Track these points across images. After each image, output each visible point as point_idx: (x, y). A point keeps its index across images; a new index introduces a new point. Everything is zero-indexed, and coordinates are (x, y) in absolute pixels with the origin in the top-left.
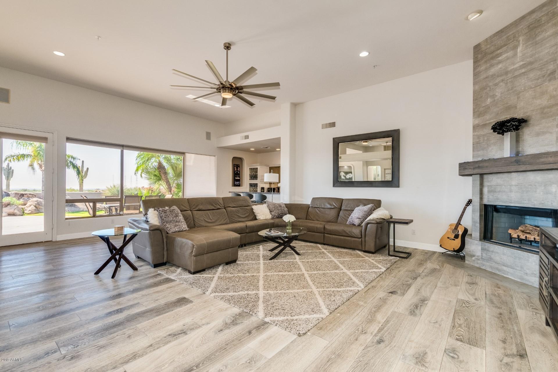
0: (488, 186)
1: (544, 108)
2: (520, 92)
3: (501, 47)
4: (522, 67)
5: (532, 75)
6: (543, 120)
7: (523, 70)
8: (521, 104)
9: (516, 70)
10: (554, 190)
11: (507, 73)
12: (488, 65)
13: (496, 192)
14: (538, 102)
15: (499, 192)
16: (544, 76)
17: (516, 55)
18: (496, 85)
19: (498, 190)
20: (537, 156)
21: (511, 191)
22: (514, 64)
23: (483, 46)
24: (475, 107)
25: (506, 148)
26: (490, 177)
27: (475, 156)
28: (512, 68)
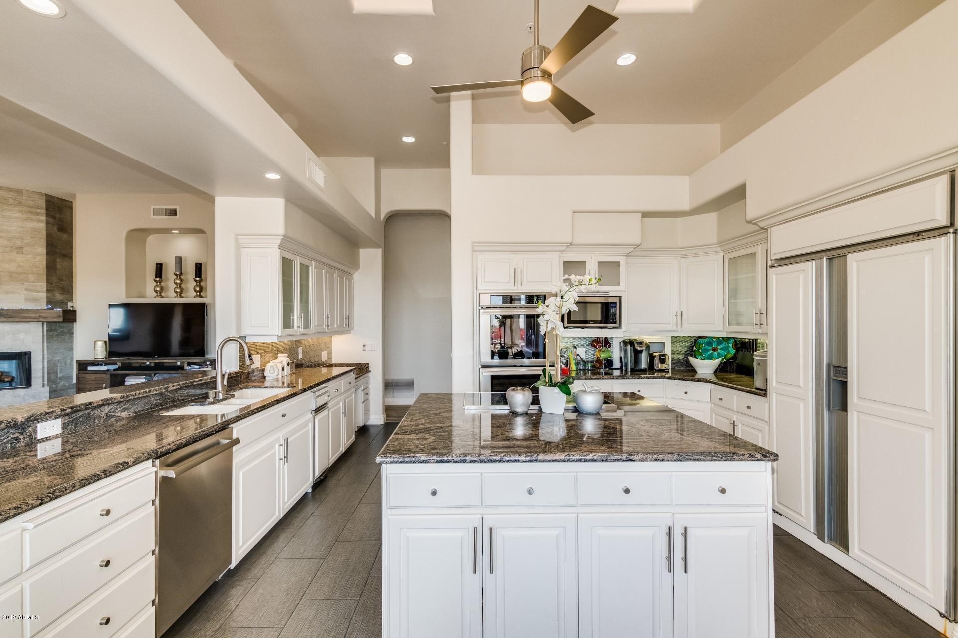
20: (21, 311)
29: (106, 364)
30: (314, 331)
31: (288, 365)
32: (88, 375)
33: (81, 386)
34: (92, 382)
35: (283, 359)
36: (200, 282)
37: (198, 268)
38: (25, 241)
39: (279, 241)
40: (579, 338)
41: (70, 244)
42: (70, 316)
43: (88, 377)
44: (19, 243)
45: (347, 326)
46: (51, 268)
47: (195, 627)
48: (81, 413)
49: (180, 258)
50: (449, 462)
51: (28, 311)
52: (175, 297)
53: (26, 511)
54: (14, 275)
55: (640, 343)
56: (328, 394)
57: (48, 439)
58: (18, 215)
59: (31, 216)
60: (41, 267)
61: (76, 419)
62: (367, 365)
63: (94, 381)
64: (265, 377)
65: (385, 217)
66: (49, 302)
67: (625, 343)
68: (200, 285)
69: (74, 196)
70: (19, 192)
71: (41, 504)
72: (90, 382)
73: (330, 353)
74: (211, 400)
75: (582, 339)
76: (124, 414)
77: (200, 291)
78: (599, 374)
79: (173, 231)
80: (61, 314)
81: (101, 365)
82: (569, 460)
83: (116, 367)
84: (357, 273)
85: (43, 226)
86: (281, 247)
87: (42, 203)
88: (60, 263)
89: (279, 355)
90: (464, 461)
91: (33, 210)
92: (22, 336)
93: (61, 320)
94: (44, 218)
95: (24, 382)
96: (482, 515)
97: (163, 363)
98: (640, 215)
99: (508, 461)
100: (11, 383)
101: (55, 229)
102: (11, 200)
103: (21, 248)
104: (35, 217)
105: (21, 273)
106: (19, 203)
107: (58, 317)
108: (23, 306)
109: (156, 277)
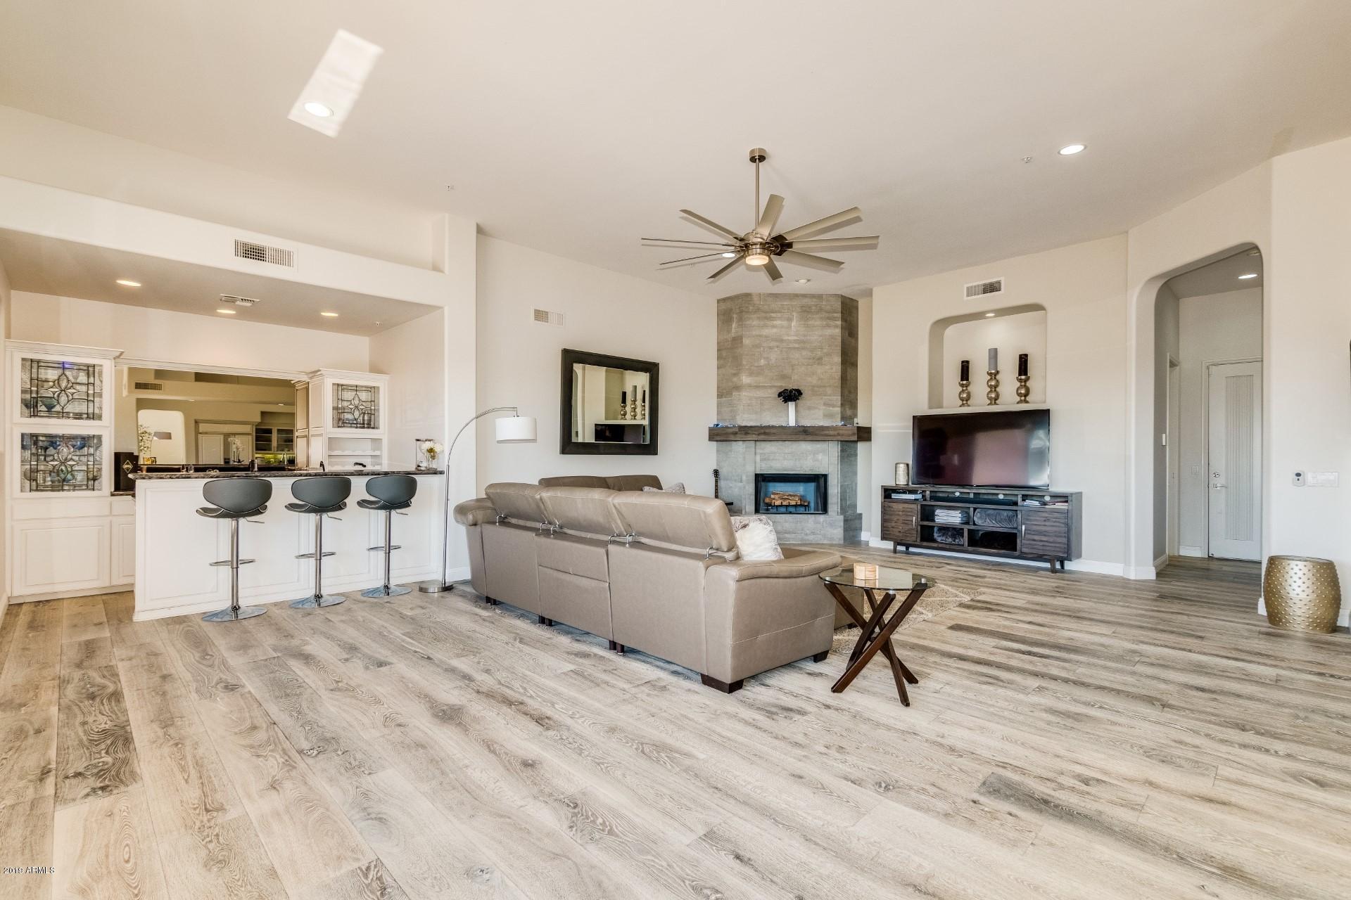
0: (761, 454)
1: (814, 386)
2: (795, 365)
3: (776, 312)
4: (796, 341)
5: (804, 353)
6: (814, 397)
7: (797, 346)
8: (795, 377)
9: (791, 341)
10: (820, 458)
11: (782, 341)
12: (762, 323)
13: (769, 460)
14: (810, 379)
15: (773, 460)
16: (814, 358)
17: (790, 327)
18: (771, 348)
19: (771, 458)
20: (822, 428)
21: (785, 459)
22: (788, 335)
23: (755, 299)
24: (744, 363)
25: (790, 416)
26: (763, 444)
27: (745, 419)
28: (786, 338)
29: (911, 492)
32: (895, 504)
33: (887, 517)
34: (901, 513)
36: (1026, 381)
37: (1024, 364)
38: (825, 351)
41: (855, 349)
42: (865, 434)
43: (895, 506)
44: (819, 353)
46: (844, 379)
49: (996, 350)
51: (827, 427)
52: (988, 405)
54: (816, 389)
58: (818, 323)
60: (837, 378)
63: (903, 511)
66: (843, 418)
68: (1025, 386)
69: (869, 293)
70: (820, 297)
72: (897, 513)
77: (1026, 395)
79: (988, 315)
80: (856, 431)
81: (906, 493)
85: (838, 332)
87: (838, 306)
88: (850, 372)
91: (831, 315)
92: (820, 457)
93: (855, 438)
94: (839, 323)
95: (820, 508)
101: (847, 334)
102: (814, 308)
103: (820, 358)
104: (832, 323)
105: (821, 387)
106: (821, 310)
107: (854, 434)
108: (821, 424)
109: (962, 380)
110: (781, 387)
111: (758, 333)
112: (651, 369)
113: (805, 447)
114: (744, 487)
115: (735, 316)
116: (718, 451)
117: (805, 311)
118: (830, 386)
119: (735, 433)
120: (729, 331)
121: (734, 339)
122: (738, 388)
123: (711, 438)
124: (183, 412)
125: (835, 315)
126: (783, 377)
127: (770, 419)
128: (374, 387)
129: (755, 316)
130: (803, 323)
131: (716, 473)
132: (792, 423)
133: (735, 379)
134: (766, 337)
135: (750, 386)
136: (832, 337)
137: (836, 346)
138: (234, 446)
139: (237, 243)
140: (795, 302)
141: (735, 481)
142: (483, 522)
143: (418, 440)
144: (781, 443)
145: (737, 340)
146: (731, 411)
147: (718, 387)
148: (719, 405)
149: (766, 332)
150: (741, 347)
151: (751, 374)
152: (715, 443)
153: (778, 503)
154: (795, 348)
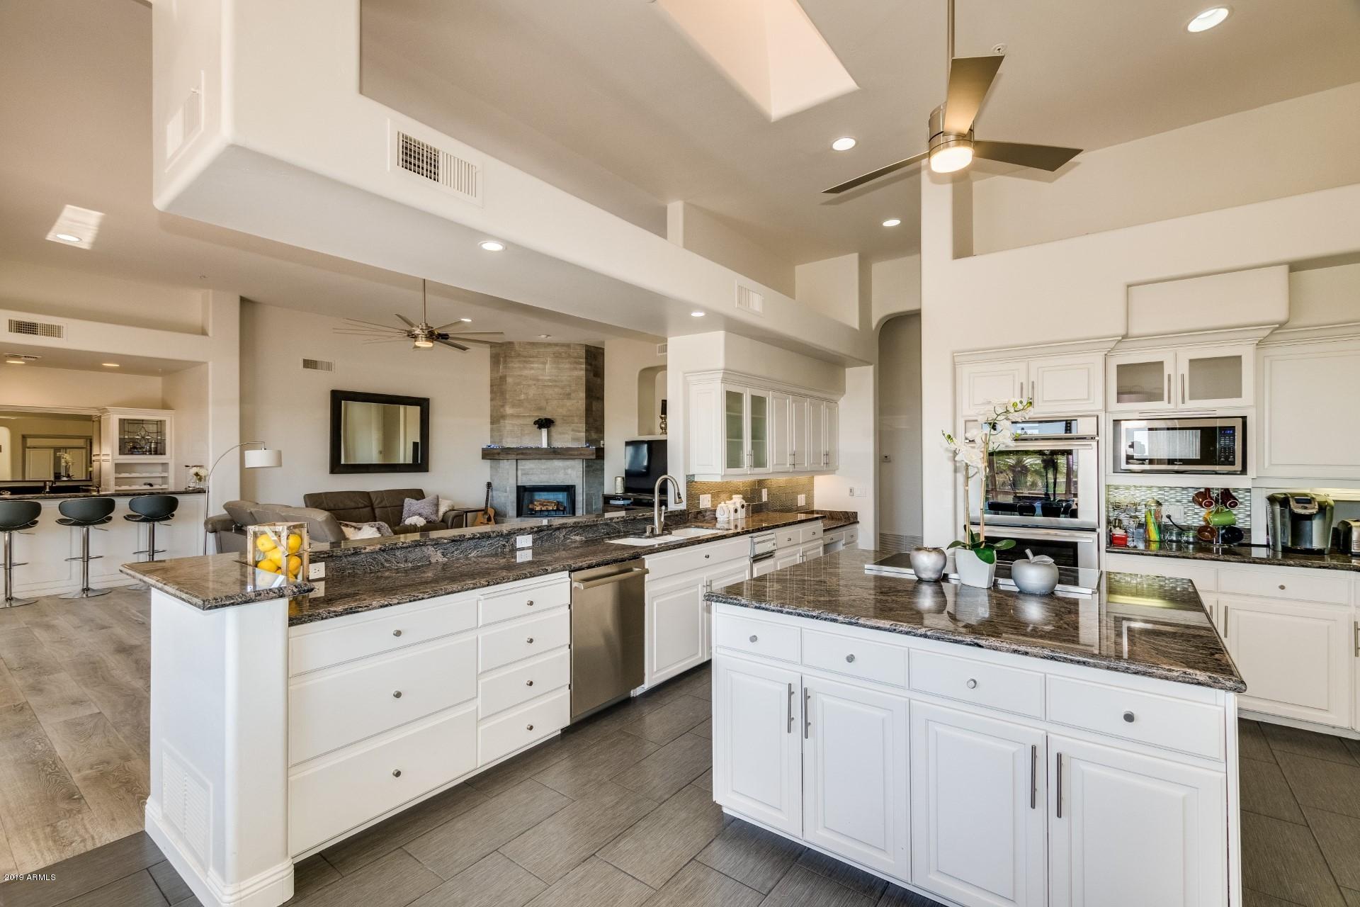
0: (521, 469)
1: (564, 416)
2: (549, 399)
3: (533, 357)
4: (549, 381)
5: (556, 390)
6: (562, 425)
7: (550, 384)
8: (549, 408)
9: (545, 381)
11: (538, 380)
12: (523, 366)
13: (528, 474)
14: (560, 410)
16: (564, 394)
17: (544, 369)
18: (529, 386)
19: (531, 473)
20: (569, 449)
21: (541, 474)
22: (542, 375)
23: (517, 347)
24: (507, 397)
25: (543, 440)
26: (524, 462)
27: (510, 443)
28: (541, 378)
29: (624, 499)
30: (771, 471)
31: (743, 506)
32: (610, 508)
35: (738, 500)
38: (573, 388)
39: (721, 375)
40: (1184, 489)
41: (601, 388)
42: (600, 453)
44: (568, 390)
45: (827, 464)
46: (589, 410)
47: (604, 723)
48: (545, 533)
50: (767, 609)
51: (573, 448)
53: (479, 587)
54: (565, 418)
55: (1306, 500)
56: (774, 541)
57: (523, 549)
58: (567, 366)
59: (575, 365)
60: (583, 409)
61: (542, 537)
62: (855, 515)
64: (716, 518)
65: (877, 326)
66: (587, 441)
67: (1272, 500)
69: (603, 343)
70: (568, 346)
71: (488, 585)
73: (810, 498)
74: (647, 534)
75: (1167, 489)
76: (578, 538)
78: (1209, 551)
80: (595, 452)
81: (619, 500)
82: (895, 630)
83: (628, 502)
84: (842, 399)
85: (583, 373)
86: (724, 380)
87: (583, 353)
88: (595, 405)
89: (734, 496)
90: (782, 612)
91: (577, 360)
92: (568, 471)
93: (594, 457)
94: (584, 366)
95: (570, 510)
96: (802, 674)
97: (641, 499)
98: (1285, 268)
99: (825, 619)
100: (563, 511)
101: (592, 375)
102: (563, 354)
103: (570, 394)
104: (578, 366)
105: (569, 416)
106: (569, 356)
107: (593, 454)
108: (570, 445)
109: (662, 414)
110: (538, 416)
111: (519, 373)
112: (423, 404)
113: (557, 464)
114: (508, 497)
115: (501, 359)
116: (491, 467)
117: (557, 357)
118: (577, 416)
119: (499, 454)
120: (498, 371)
121: (501, 378)
122: (503, 417)
123: (484, 457)
124: (9, 428)
125: (581, 360)
126: (540, 409)
127: (528, 442)
128: (161, 421)
129: (517, 360)
130: (554, 366)
131: (489, 485)
132: (545, 445)
133: (502, 410)
134: (525, 377)
135: (512, 416)
136: (578, 377)
137: (582, 384)
138: (63, 461)
139: (10, 321)
140: (550, 350)
141: (502, 491)
142: (222, 530)
143: (187, 466)
144: (537, 461)
145: (503, 378)
146: (500, 435)
147: (491, 416)
148: (492, 430)
149: (526, 372)
150: (506, 384)
151: (513, 406)
152: (488, 462)
153: (538, 508)
154: (548, 386)
